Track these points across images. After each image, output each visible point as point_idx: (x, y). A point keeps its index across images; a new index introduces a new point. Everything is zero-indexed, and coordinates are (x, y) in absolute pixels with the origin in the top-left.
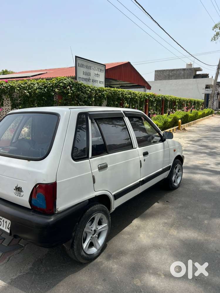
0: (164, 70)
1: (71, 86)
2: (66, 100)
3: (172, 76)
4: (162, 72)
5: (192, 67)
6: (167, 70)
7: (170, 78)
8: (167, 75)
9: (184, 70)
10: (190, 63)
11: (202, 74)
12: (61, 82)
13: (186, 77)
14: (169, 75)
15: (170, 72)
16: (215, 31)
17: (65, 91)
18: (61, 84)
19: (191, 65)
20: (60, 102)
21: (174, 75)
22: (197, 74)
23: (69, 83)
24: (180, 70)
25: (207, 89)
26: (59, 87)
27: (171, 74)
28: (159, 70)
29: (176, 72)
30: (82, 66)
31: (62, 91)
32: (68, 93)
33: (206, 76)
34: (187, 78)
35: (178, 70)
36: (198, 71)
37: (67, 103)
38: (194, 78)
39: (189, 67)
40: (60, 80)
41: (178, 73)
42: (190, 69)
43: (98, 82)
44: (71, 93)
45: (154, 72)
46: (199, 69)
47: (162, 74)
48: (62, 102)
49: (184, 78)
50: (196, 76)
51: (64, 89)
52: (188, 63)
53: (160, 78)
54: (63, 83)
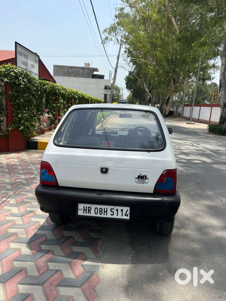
0: (63, 66)
1: (23, 76)
2: (17, 92)
3: (71, 73)
4: (61, 68)
5: (90, 66)
6: (66, 67)
7: (70, 75)
8: (66, 71)
9: (83, 68)
10: (88, 63)
11: (99, 75)
12: (12, 71)
13: (85, 75)
14: (68, 71)
15: (69, 68)
16: (105, 35)
17: (17, 82)
18: (12, 73)
19: (89, 64)
20: (11, 94)
21: (73, 73)
22: (94, 74)
23: (21, 73)
24: (79, 68)
25: (106, 90)
26: (9, 77)
27: (70, 71)
28: (58, 65)
29: (76, 70)
30: (21, 54)
31: (13, 81)
32: (20, 84)
33: (102, 77)
34: (86, 77)
35: (77, 68)
36: (95, 71)
37: (19, 95)
38: (92, 78)
39: (87, 67)
40: (10, 69)
41: (77, 71)
42: (89, 69)
43: (34, 74)
44: (23, 84)
45: (53, 66)
46: (96, 70)
47: (61, 70)
48: (12, 93)
49: (83, 77)
50: (94, 76)
51: (16, 79)
52: (86, 63)
53: (59, 74)
54: (14, 72)
